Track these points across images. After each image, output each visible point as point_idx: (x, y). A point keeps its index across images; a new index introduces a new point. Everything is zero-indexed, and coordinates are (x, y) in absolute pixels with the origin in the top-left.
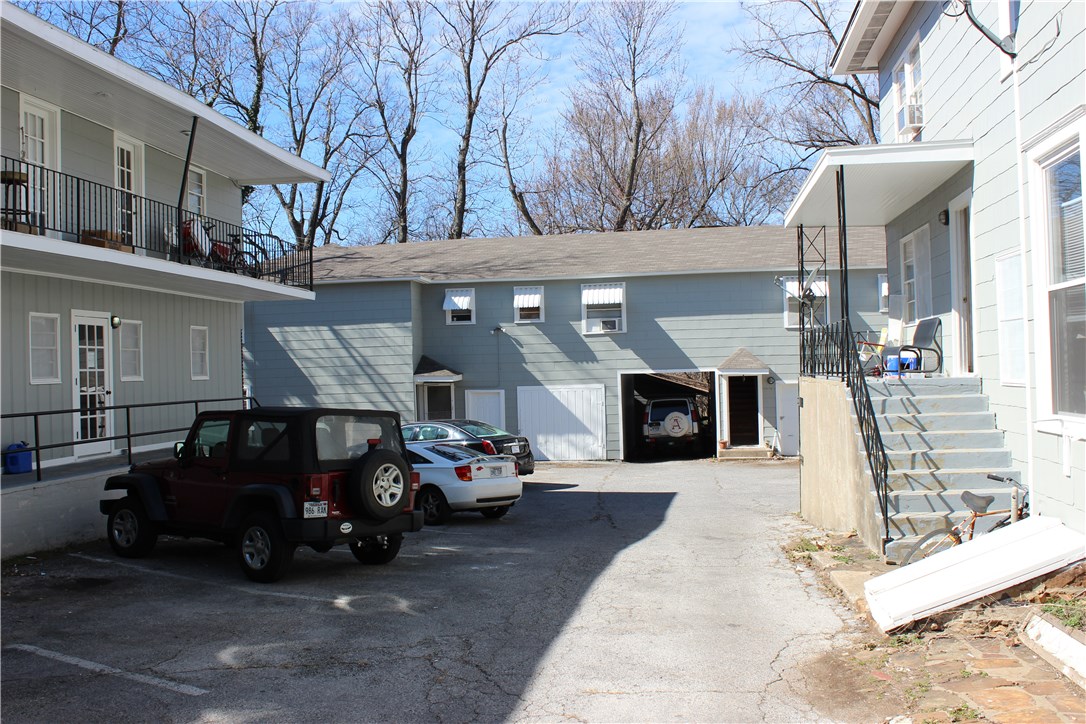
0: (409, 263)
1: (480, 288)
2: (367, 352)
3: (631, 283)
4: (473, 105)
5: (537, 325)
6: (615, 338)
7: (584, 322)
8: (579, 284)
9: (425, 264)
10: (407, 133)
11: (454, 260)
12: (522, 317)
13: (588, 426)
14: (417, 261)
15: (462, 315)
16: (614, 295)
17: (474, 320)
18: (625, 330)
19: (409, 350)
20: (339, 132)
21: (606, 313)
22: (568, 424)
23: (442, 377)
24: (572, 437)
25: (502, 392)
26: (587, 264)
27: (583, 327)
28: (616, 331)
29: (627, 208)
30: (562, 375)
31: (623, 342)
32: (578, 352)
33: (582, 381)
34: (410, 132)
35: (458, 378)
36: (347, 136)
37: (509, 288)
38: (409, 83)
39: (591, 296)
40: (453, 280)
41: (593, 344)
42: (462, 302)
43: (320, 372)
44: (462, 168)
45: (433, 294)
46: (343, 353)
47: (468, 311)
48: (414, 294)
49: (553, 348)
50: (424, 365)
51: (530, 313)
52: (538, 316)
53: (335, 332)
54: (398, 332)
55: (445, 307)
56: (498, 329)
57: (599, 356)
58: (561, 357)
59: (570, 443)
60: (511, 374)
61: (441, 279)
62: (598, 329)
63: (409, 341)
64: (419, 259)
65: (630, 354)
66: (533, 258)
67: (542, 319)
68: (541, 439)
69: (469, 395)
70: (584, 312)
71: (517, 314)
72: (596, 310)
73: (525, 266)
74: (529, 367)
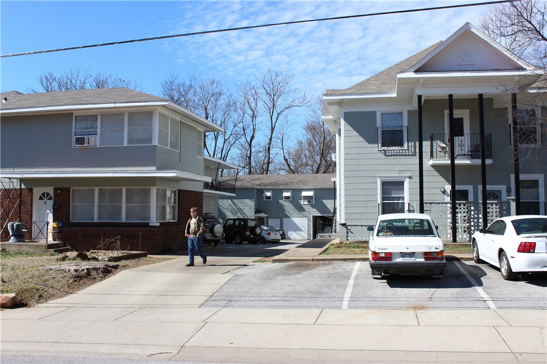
0: (253, 182)
1: (274, 190)
2: (241, 207)
3: (316, 190)
4: (273, 129)
5: (289, 201)
6: (311, 205)
7: (302, 200)
8: (301, 190)
9: (258, 182)
10: (252, 138)
11: (266, 181)
12: (285, 199)
13: (303, 230)
14: (255, 181)
15: (268, 198)
16: (311, 194)
17: (271, 199)
18: (314, 203)
19: (254, 207)
20: (229, 133)
21: (308, 198)
22: (297, 229)
23: (262, 215)
24: (298, 232)
25: (279, 220)
26: (304, 184)
27: (302, 202)
28: (311, 203)
29: (320, 164)
30: (296, 215)
31: (313, 206)
32: (300, 209)
33: (301, 217)
34: (253, 138)
35: (267, 215)
36: (231, 135)
37: (282, 191)
38: (253, 121)
39: (304, 194)
40: (266, 188)
41: (305, 207)
42: (269, 194)
43: (228, 212)
44: (269, 149)
45: (261, 192)
46: (234, 207)
47: (270, 197)
48: (255, 192)
49: (293, 208)
50: (257, 211)
51: (287, 198)
52: (290, 199)
53: (232, 201)
54: (251, 202)
55: (264, 195)
56: (278, 202)
57: (306, 210)
58: (296, 210)
59: (297, 234)
60: (282, 215)
61: (263, 187)
62: (306, 203)
63: (253, 205)
64: (257, 180)
65: (315, 210)
66: (289, 181)
67: (291, 199)
68: (289, 233)
69: (270, 220)
70: (302, 198)
71: (284, 198)
72: (306, 198)
73: (286, 184)
74: (287, 213)
